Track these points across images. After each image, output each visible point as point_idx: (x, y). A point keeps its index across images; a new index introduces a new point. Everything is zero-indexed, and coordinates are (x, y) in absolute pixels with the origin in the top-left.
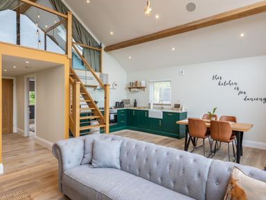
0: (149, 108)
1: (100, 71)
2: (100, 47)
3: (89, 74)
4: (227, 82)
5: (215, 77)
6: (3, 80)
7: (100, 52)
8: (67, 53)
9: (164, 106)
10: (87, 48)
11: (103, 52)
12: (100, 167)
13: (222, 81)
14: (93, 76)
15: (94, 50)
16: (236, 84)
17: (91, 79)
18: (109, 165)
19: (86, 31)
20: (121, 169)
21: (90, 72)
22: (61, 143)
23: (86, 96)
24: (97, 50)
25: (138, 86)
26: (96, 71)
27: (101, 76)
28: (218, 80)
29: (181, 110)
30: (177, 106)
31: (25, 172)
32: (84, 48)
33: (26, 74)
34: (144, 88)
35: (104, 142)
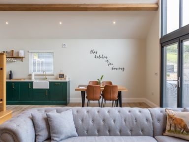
0: (31, 79)
4: (101, 56)
5: (92, 52)
9: (47, 77)
13: (98, 55)
16: (106, 57)
25: (15, 55)
28: (95, 54)
29: (65, 79)
30: (62, 76)
34: (22, 58)
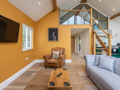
1: (108, 29)
2: (107, 18)
3: (101, 31)
6: (71, 37)
7: (107, 21)
8: (90, 24)
10: (100, 20)
11: (109, 20)
12: (102, 68)
14: (103, 32)
15: (104, 20)
17: (102, 33)
18: (107, 68)
19: (100, 13)
20: (114, 73)
21: (102, 30)
22: (86, 56)
23: (99, 40)
24: (105, 20)
26: (105, 29)
27: (107, 31)
31: (77, 64)
32: (99, 20)
33: (78, 34)
35: (105, 58)
